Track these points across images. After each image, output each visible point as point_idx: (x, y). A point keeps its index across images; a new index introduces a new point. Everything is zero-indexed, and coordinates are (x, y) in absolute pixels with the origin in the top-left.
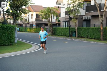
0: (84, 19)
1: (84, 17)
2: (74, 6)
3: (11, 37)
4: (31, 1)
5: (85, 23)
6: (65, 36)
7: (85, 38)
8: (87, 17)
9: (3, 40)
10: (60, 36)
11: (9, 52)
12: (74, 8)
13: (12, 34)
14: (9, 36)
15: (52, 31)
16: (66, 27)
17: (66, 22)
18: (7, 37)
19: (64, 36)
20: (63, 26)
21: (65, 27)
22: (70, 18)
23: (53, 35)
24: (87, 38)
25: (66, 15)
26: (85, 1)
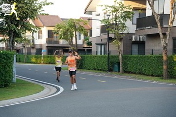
0: (134, 40)
1: (134, 36)
2: (116, 18)
3: (6, 72)
4: (42, 9)
5: (135, 48)
6: (101, 70)
7: (135, 74)
8: (138, 37)
10: (92, 70)
11: (4, 98)
12: (116, 22)
14: (3, 70)
15: (78, 61)
16: (103, 54)
19: (98, 70)
20: (97, 52)
21: (99, 54)
22: (110, 39)
23: (78, 68)
24: (140, 74)
25: (101, 33)
26: (135, 9)
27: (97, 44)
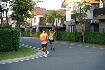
0: (91, 23)
1: (91, 21)
2: (81, 9)
3: (16, 42)
4: (36, 5)
5: (92, 28)
6: (71, 41)
7: (92, 43)
8: (94, 21)
9: (8, 45)
10: (66, 41)
11: (15, 57)
12: (81, 12)
13: (17, 39)
14: (14, 41)
15: (57, 36)
16: (72, 32)
17: (71, 26)
18: (12, 42)
19: (70, 41)
20: (69, 30)
21: (70, 32)
22: (77, 23)
23: (58, 40)
24: (95, 43)
25: (72, 18)
26: (92, 4)
27: (69, 26)
